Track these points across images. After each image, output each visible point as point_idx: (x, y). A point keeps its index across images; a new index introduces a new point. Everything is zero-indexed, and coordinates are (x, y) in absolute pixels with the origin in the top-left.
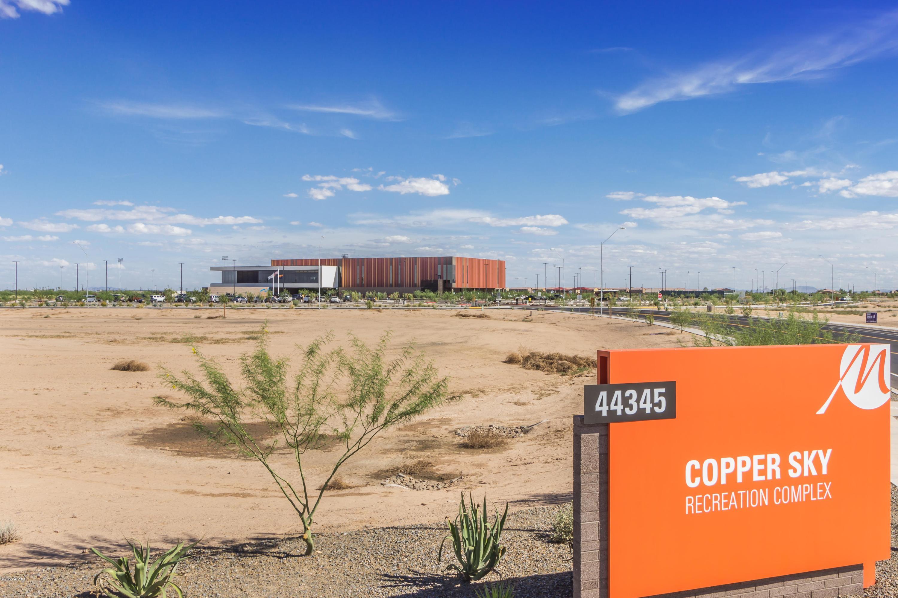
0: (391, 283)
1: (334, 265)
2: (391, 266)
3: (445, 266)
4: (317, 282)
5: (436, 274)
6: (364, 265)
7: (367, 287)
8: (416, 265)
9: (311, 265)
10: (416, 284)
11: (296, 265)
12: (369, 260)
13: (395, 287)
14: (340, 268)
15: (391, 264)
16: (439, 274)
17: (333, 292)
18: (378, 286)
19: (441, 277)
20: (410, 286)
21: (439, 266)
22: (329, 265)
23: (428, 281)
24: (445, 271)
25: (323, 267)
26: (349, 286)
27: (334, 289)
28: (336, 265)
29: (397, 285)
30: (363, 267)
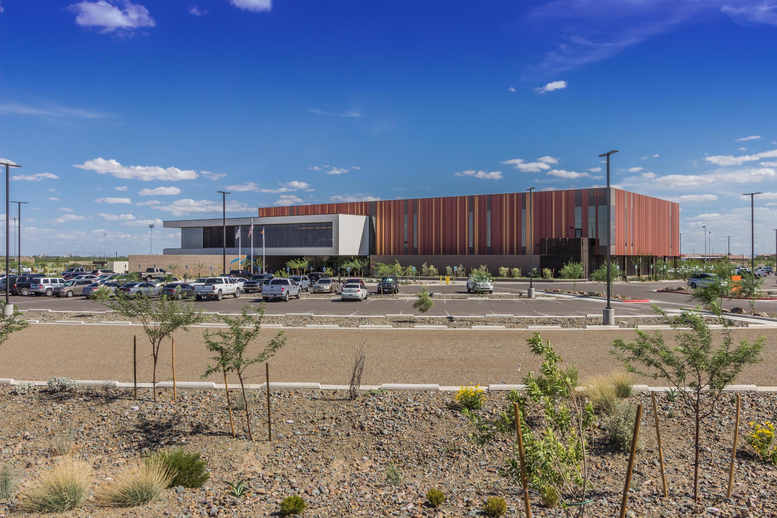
0: (471, 246)
1: (362, 214)
2: (471, 213)
3: (592, 210)
4: (330, 245)
5: (570, 227)
6: (417, 213)
7: (424, 254)
8: (525, 208)
9: (323, 213)
10: (525, 248)
11: (298, 215)
12: (427, 202)
13: (480, 253)
14: (374, 218)
15: (472, 208)
16: (578, 225)
17: (357, 264)
18: (444, 253)
19: (583, 232)
20: (512, 252)
21: (578, 211)
22: (352, 213)
23: (551, 240)
24: (592, 220)
25: (341, 216)
26: (390, 253)
27: (361, 258)
28: (366, 214)
29: (483, 250)
30: (415, 215)
